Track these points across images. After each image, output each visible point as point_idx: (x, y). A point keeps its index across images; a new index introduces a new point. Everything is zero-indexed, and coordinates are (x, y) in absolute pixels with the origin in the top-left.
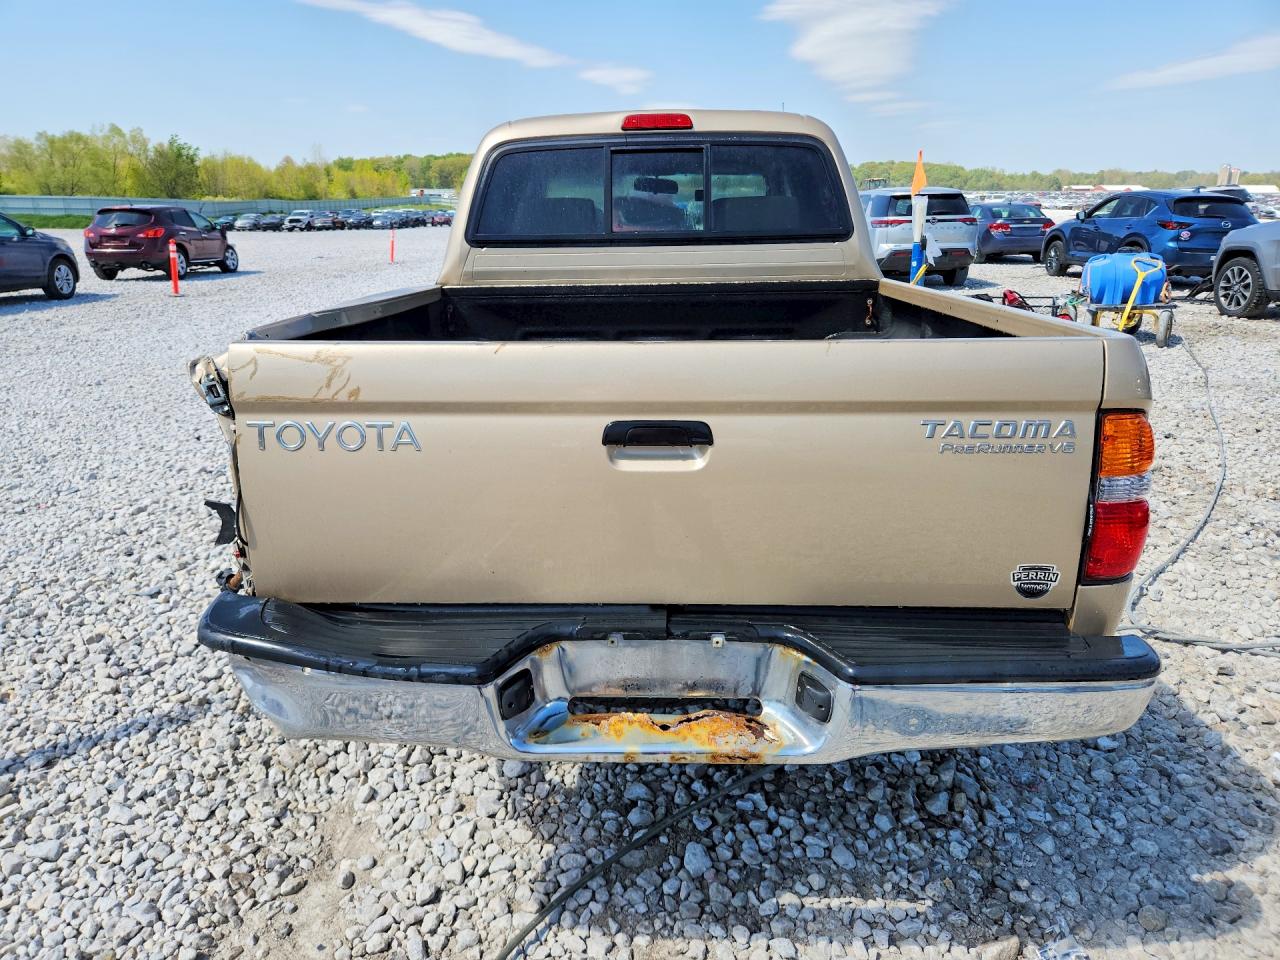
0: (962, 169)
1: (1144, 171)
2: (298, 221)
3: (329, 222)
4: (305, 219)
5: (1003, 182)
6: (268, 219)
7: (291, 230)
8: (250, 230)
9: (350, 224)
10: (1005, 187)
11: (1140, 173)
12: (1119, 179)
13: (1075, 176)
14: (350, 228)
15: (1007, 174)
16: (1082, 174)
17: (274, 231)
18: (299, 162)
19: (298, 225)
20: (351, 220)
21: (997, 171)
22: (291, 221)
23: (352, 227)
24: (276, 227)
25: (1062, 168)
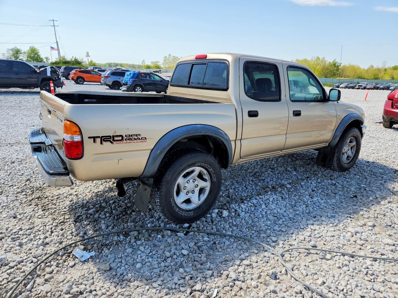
2: (361, 86)
3: (372, 87)
4: (364, 85)
6: (351, 85)
7: (358, 89)
8: (344, 88)
9: (380, 88)
14: (380, 90)
17: (353, 89)
18: (375, 67)
19: (361, 87)
20: (381, 87)
22: (359, 86)
23: (381, 89)
24: (353, 88)
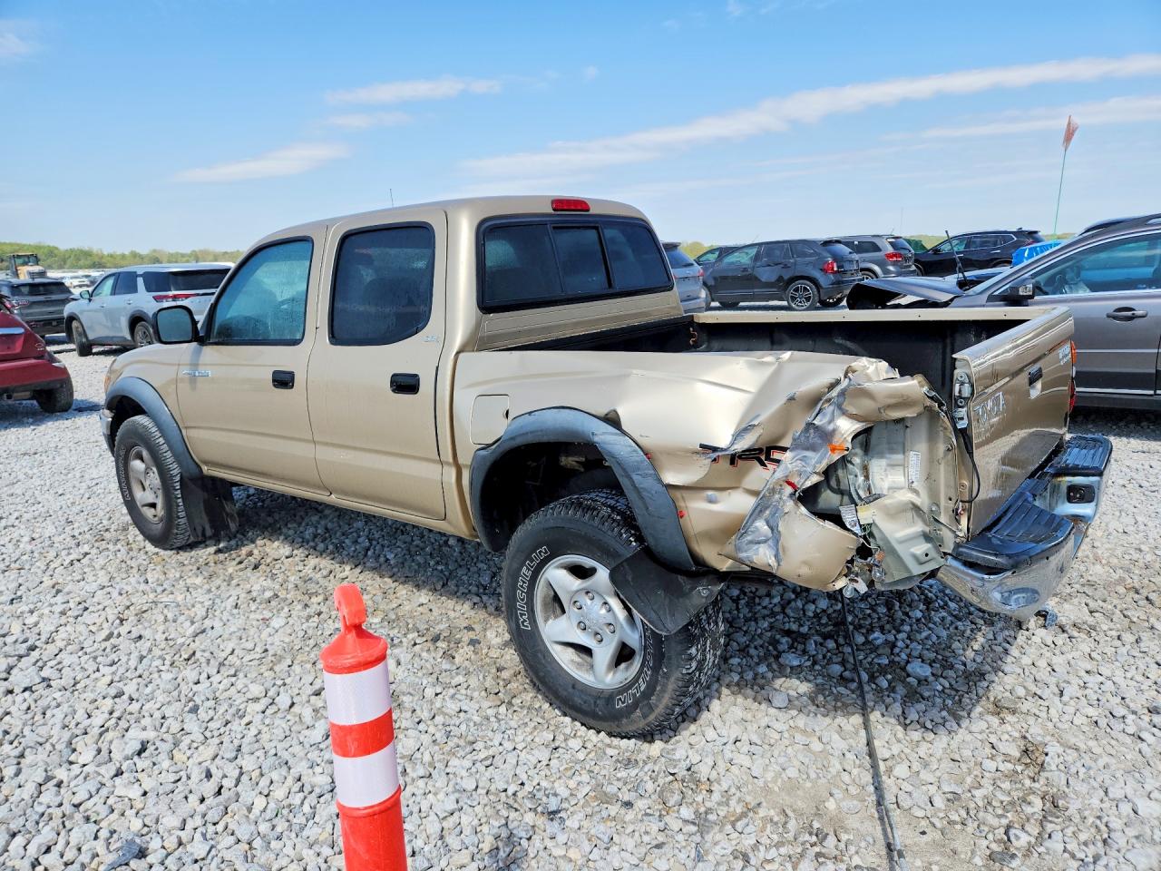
0: (57, 248)
1: (229, 251)
5: (104, 260)
10: (108, 265)
11: (226, 253)
12: (211, 257)
13: (171, 255)
15: (106, 253)
16: (177, 253)
21: (95, 251)
25: (158, 248)
